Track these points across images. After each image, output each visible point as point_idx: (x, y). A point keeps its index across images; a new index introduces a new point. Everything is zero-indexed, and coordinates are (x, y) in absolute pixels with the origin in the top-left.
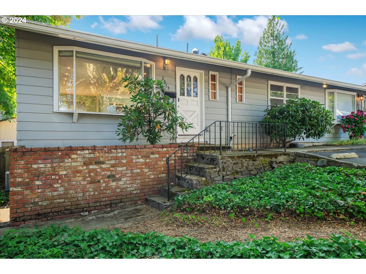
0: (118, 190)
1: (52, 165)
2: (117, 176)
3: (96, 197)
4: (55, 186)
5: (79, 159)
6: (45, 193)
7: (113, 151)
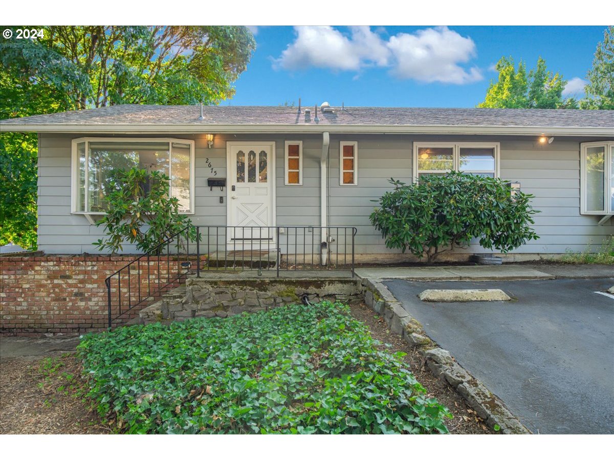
0: (88, 312)
1: (16, 277)
2: (86, 295)
3: (62, 318)
4: (19, 300)
5: (42, 272)
6: (9, 307)
7: (82, 263)
